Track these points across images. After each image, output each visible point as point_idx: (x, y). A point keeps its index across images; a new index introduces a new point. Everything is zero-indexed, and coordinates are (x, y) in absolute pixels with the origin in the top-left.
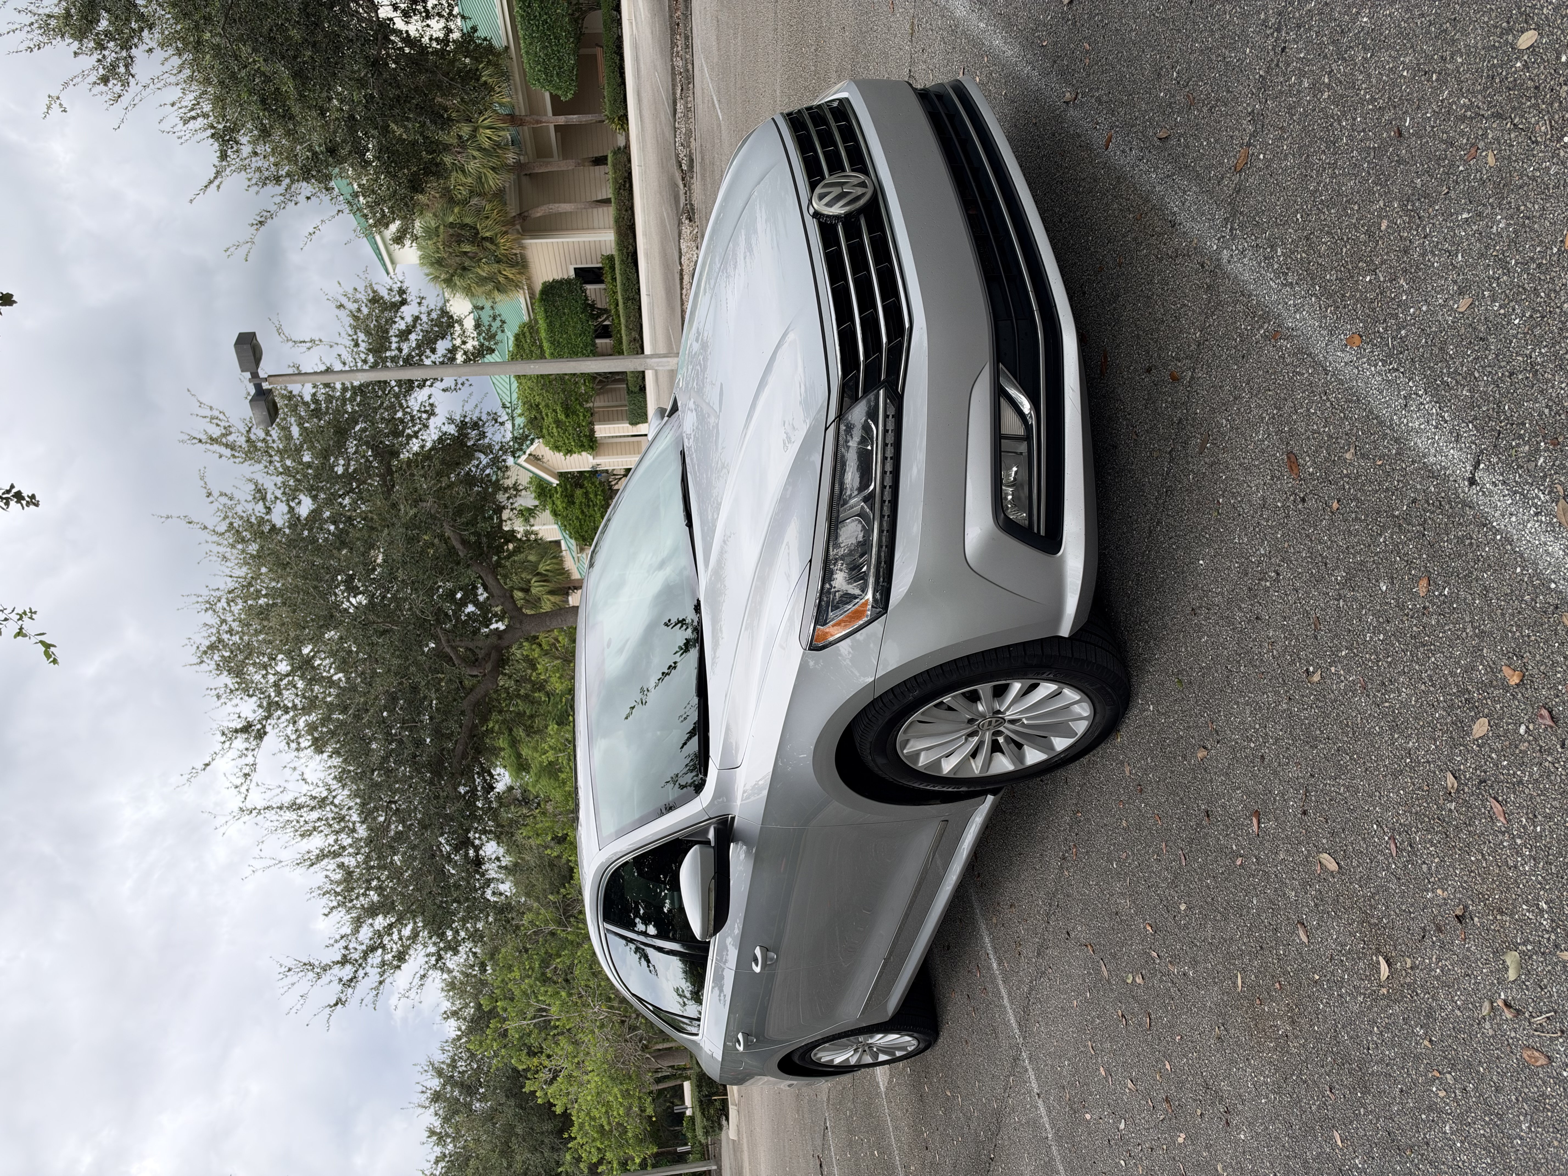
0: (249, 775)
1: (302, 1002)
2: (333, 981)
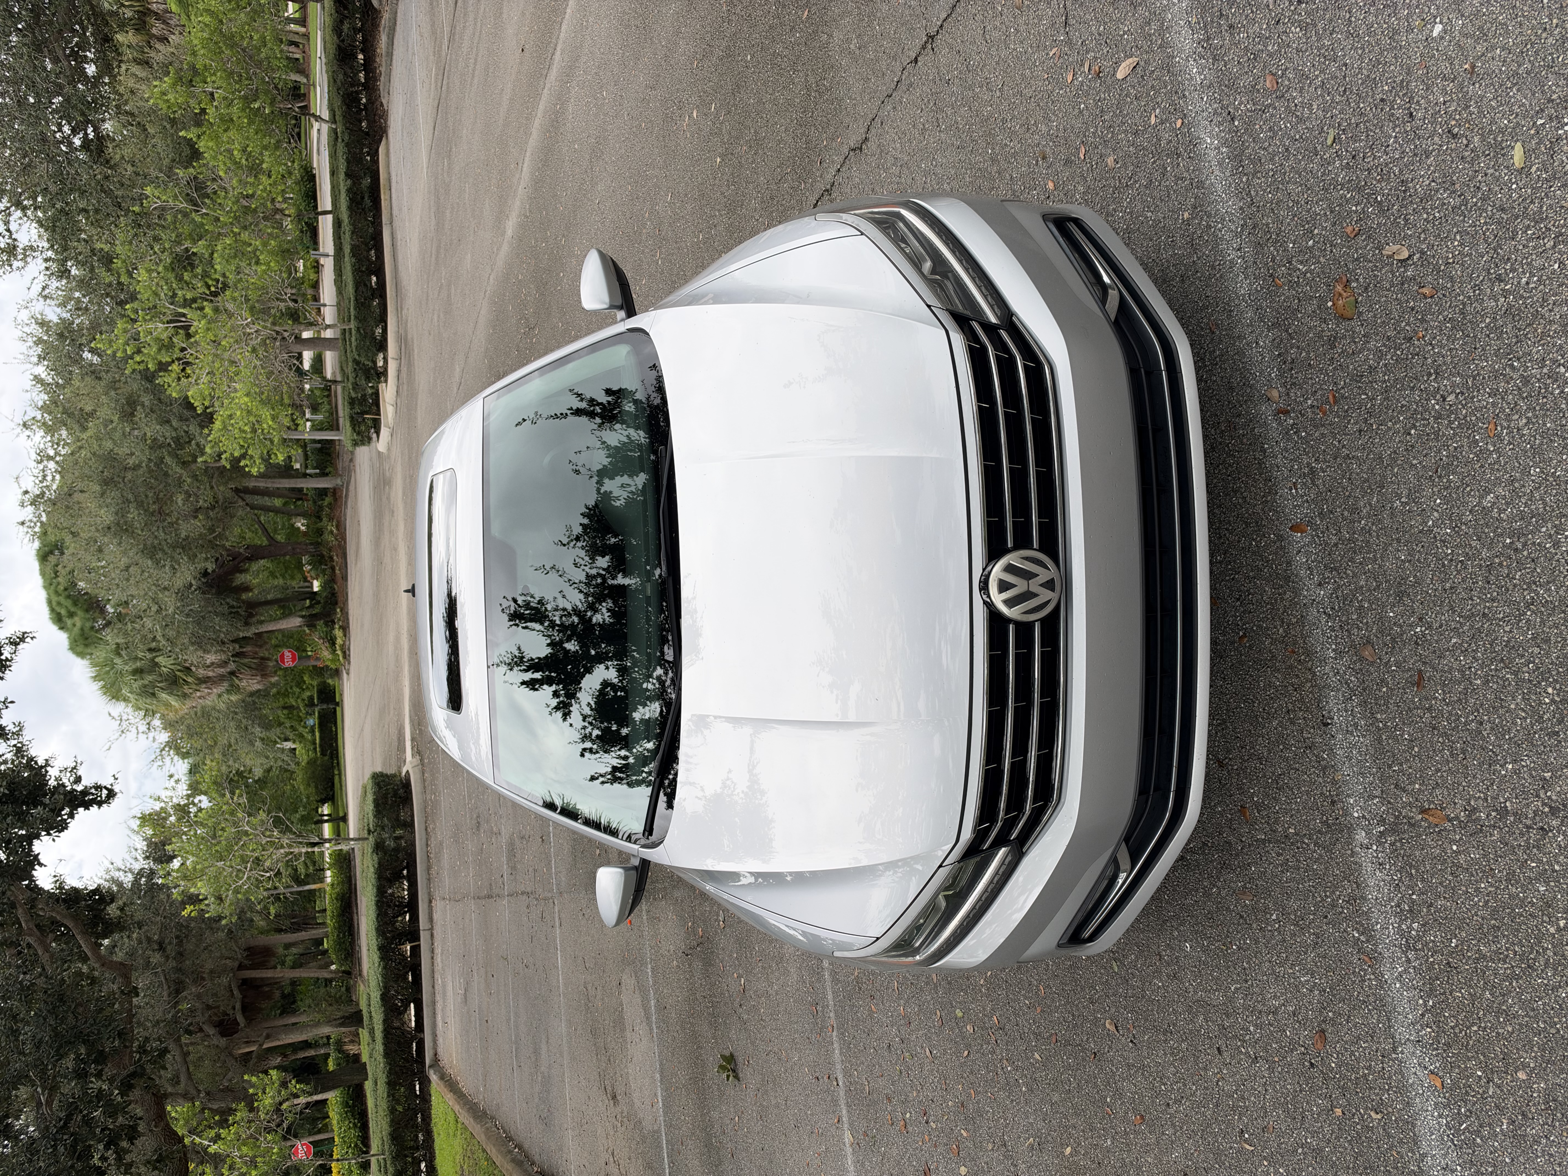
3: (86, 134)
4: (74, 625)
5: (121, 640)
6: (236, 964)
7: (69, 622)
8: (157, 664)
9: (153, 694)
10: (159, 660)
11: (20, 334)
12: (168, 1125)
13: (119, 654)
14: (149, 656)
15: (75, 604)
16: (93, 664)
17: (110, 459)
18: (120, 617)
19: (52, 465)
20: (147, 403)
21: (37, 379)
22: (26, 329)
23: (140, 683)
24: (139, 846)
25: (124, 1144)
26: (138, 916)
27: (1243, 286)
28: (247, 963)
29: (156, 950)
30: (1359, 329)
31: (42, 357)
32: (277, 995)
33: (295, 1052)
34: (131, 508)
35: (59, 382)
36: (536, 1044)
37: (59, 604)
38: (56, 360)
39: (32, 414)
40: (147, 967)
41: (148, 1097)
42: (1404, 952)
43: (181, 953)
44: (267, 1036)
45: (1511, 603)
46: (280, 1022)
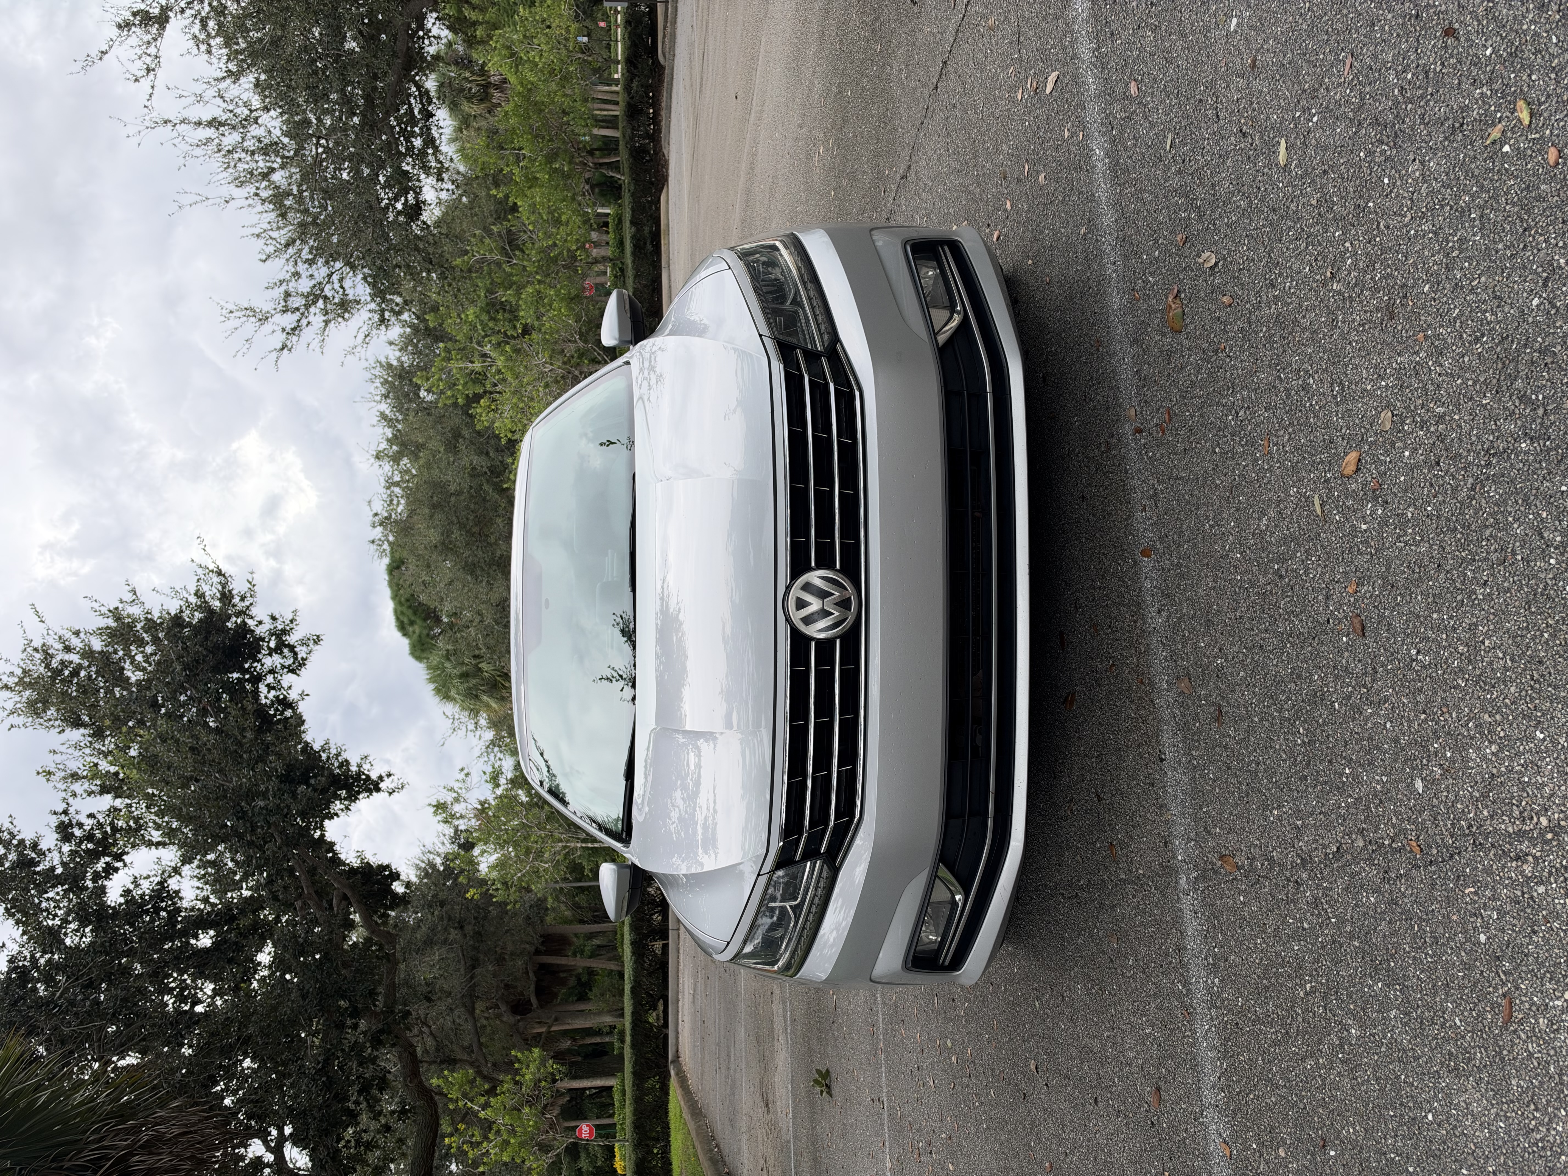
0: (154, 70)
1: (247, 346)
2: (276, 328)
3: (406, 200)
4: (414, 632)
5: (449, 647)
6: (532, 949)
7: (411, 629)
8: (480, 670)
9: (477, 696)
10: (483, 666)
11: (370, 376)
12: (421, 1082)
13: (448, 659)
14: (473, 662)
15: (415, 613)
16: (429, 668)
17: (438, 486)
18: (451, 625)
19: (397, 490)
21: (383, 416)
22: (373, 372)
23: (466, 685)
24: (447, 832)
25: (375, 1092)
26: (442, 896)
27: (1116, 301)
28: (543, 948)
29: (455, 928)
30: (1185, 342)
31: (386, 397)
32: (572, 982)
33: (583, 1038)
34: (455, 529)
35: (400, 417)
36: (728, 1047)
37: (402, 613)
38: (397, 398)
39: (384, 445)
40: (445, 942)
41: (405, 1055)
42: (1209, 1009)
43: (479, 933)
44: (556, 1020)
45: (1278, 634)
46: (572, 1008)
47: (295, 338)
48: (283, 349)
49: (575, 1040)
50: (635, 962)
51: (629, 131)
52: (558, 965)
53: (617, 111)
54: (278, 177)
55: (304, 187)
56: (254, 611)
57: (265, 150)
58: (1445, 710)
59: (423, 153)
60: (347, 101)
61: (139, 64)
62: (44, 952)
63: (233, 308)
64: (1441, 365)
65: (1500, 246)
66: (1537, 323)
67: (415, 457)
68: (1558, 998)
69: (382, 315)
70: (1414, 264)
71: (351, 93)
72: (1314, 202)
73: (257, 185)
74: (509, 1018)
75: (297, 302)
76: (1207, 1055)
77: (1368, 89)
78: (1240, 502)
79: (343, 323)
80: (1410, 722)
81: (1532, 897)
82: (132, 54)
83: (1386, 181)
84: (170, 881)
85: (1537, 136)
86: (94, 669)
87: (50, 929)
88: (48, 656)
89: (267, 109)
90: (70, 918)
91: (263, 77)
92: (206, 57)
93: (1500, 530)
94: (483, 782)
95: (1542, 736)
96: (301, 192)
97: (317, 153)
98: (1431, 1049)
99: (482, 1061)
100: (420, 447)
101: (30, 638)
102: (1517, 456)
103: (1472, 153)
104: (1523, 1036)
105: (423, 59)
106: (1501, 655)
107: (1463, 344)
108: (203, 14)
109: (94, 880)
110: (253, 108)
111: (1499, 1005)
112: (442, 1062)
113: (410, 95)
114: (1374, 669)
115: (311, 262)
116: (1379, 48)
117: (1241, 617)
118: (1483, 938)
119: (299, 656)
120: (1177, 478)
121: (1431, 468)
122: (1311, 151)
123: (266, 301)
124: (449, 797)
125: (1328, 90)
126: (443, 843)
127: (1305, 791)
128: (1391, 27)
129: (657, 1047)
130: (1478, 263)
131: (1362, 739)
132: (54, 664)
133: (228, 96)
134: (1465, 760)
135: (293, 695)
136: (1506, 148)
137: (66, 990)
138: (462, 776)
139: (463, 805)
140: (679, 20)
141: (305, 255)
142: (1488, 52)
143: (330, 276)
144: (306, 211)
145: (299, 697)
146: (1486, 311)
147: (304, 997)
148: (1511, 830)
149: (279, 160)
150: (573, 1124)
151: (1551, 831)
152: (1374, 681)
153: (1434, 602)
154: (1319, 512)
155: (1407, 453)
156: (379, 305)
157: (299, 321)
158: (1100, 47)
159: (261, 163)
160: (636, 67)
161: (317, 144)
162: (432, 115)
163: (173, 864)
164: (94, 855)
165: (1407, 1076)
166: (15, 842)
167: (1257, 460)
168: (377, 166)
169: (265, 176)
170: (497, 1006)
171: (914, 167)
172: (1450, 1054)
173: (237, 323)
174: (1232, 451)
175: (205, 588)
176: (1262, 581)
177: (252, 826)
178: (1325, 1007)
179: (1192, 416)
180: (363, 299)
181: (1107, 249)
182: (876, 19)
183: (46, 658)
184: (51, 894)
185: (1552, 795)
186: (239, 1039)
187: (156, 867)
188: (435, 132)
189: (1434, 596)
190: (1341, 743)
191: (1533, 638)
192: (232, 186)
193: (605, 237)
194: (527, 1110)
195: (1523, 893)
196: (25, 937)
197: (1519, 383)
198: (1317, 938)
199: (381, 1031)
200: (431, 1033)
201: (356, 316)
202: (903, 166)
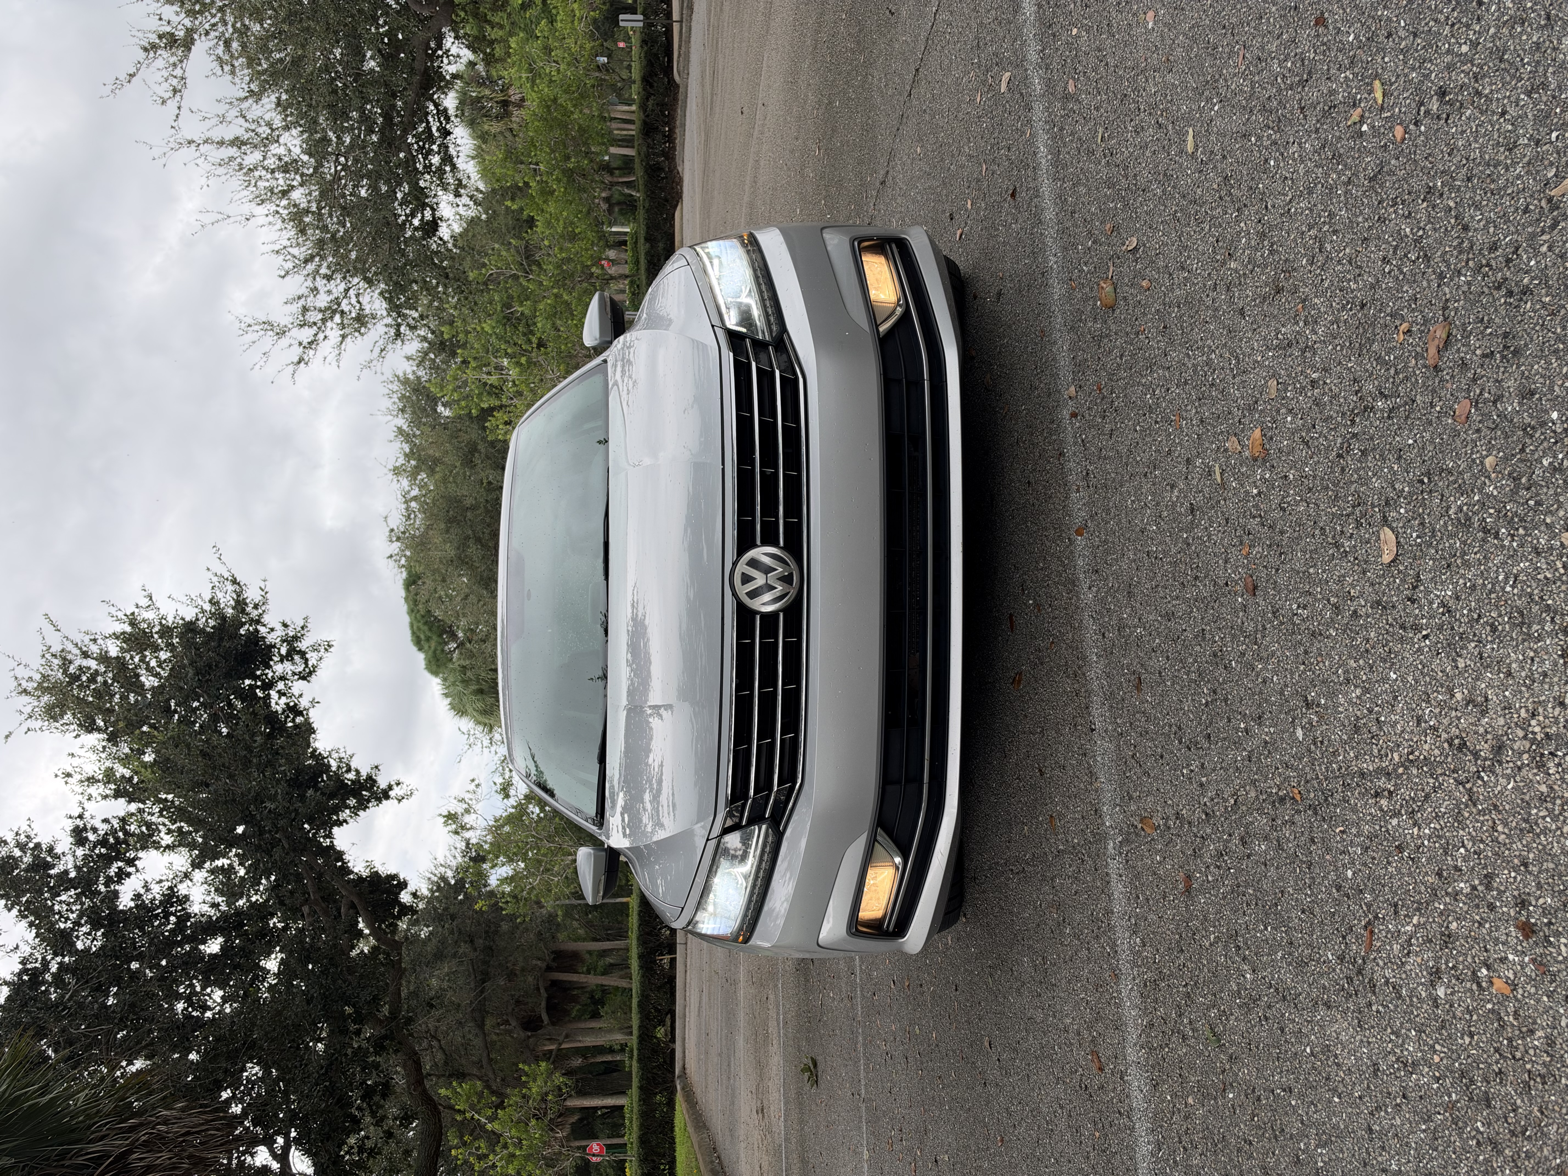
0: (180, 91)
1: (265, 359)
2: (293, 342)
3: (423, 217)
4: (430, 648)
5: (465, 662)
6: (544, 965)
7: (426, 645)
9: (492, 712)
11: (387, 391)
12: (426, 1092)
13: (465, 674)
14: (491, 676)
15: (431, 629)
16: (444, 683)
17: (454, 502)
19: (414, 505)
20: (483, 450)
21: (400, 430)
22: (390, 386)
23: (482, 701)
24: (458, 846)
26: (452, 910)
27: (1057, 290)
28: (555, 965)
29: (466, 942)
30: (1113, 327)
31: (403, 411)
32: (584, 999)
33: (594, 1056)
34: (471, 543)
35: (418, 433)
36: (729, 1057)
37: (419, 629)
38: (414, 413)
39: (401, 461)
40: (455, 955)
41: (410, 1063)
42: (1132, 969)
43: (491, 948)
44: (567, 1036)
45: (1186, 601)
46: (582, 1025)
47: (311, 352)
48: (299, 362)
49: (586, 1058)
50: (643, 976)
51: (645, 149)
52: (570, 982)
53: (633, 130)
54: (297, 195)
55: (323, 204)
56: (266, 619)
57: (285, 169)
58: (1319, 659)
59: (440, 172)
60: (366, 120)
61: (166, 85)
62: (56, 954)
63: (250, 321)
64: (1316, 333)
65: (1360, 219)
66: (1389, 289)
67: (432, 472)
68: (1408, 924)
69: (398, 330)
70: (1295, 240)
71: (370, 111)
72: (1215, 186)
73: (278, 202)
74: (520, 1034)
75: (318, 317)
76: (1131, 1013)
77: (1257, 78)
78: (1156, 477)
79: (360, 338)
80: (1292, 674)
81: (1387, 831)
82: (158, 76)
83: (1272, 163)
84: (180, 887)
85: (1389, 114)
86: (110, 675)
87: (62, 931)
88: (66, 663)
89: (287, 128)
90: (83, 922)
91: (284, 97)
92: (230, 77)
93: (1362, 485)
94: (493, 792)
95: (1394, 676)
96: (320, 208)
97: (336, 171)
98: (1310, 985)
99: (491, 1076)
100: (436, 461)
101: (48, 644)
102: (1375, 414)
103: (1337, 134)
104: (1381, 963)
105: (442, 78)
106: (1363, 603)
107: (1333, 312)
108: (227, 35)
109: (107, 885)
110: (274, 126)
111: (1363, 936)
112: (450, 1076)
113: (428, 113)
114: (1263, 626)
115: (329, 278)
116: (1266, 39)
117: (1157, 586)
118: (1350, 873)
119: (310, 664)
120: (1105, 459)
121: (1309, 431)
122: (1213, 138)
123: (285, 315)
124: (459, 808)
125: (1226, 80)
126: (455, 857)
127: (1209, 748)
128: (1275, 19)
129: (665, 1062)
130: (1344, 237)
131: (1254, 694)
132: (72, 669)
133: (249, 117)
134: (1336, 706)
135: (304, 703)
136: (1365, 128)
137: (76, 992)
138: (472, 787)
139: (473, 816)
140: (693, 39)
141: (324, 271)
142: (1351, 39)
143: (347, 290)
144: (325, 229)
145: (309, 705)
146: (1350, 280)
147: (308, 1002)
148: (1371, 768)
149: (298, 177)
150: (584, 1143)
151: (1402, 766)
152: (1263, 637)
153: (1311, 557)
154: (1219, 481)
155: (1289, 419)
156: (395, 319)
157: (316, 335)
158: (1044, 49)
159: (281, 181)
160: (651, 86)
161: (337, 161)
162: (449, 133)
163: (184, 869)
164: (108, 860)
165: (1290, 1014)
166: (31, 845)
167: (1170, 434)
168: (395, 182)
169: (285, 193)
170: (507, 1022)
171: (891, 173)
172: (1324, 987)
173: (255, 336)
174: (1149, 428)
175: (220, 595)
176: (1173, 551)
177: (260, 830)
178: (1226, 956)
179: (1118, 397)
180: (379, 313)
181: (1049, 241)
182: (860, 31)
183: (64, 664)
184: (64, 897)
185: (1402, 732)
186: (244, 1044)
187: (167, 872)
188: (452, 151)
189: (1311, 552)
190: (1237, 699)
191: (1388, 586)
192: (253, 204)
193: (623, 256)
194: (533, 1122)
195: (1381, 827)
196: (37, 940)
197: (1375, 346)
198: (1219, 889)
199: (385, 1037)
200: (441, 1048)
201: (372, 331)
202: (882, 172)
